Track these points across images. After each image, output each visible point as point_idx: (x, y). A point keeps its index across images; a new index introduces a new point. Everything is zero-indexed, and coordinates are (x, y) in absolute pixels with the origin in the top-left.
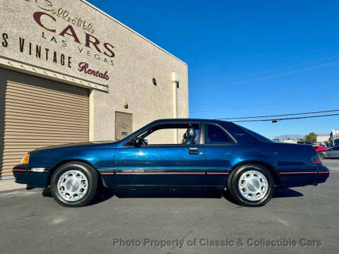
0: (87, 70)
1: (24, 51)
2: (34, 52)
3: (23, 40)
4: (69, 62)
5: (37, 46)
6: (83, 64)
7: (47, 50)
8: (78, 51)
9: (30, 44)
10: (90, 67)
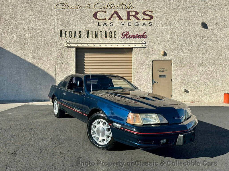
0: (128, 36)
1: (89, 37)
2: (94, 36)
3: (89, 31)
4: (115, 35)
5: (96, 32)
6: (125, 33)
7: (101, 32)
8: (121, 25)
9: (92, 32)
10: (131, 33)
